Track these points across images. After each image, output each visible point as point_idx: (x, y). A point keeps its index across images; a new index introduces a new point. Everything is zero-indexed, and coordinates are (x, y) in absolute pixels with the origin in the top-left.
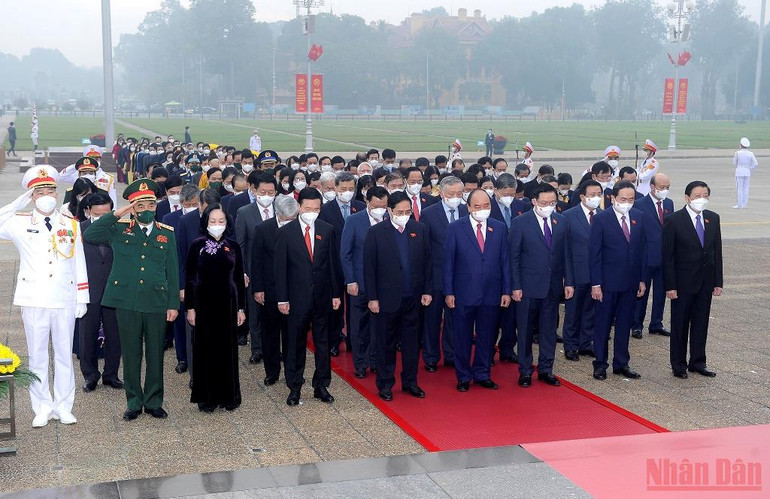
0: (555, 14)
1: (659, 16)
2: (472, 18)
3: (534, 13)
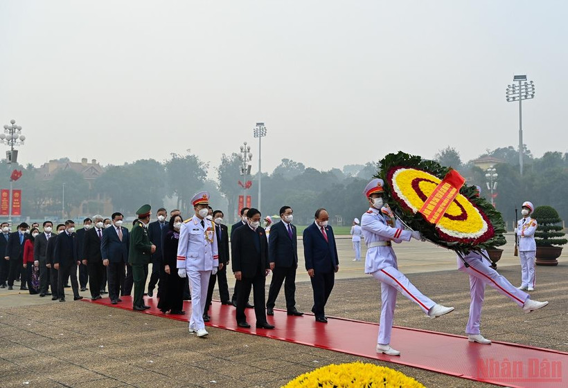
0: (142, 163)
1: (201, 167)
2: (90, 164)
3: (126, 163)
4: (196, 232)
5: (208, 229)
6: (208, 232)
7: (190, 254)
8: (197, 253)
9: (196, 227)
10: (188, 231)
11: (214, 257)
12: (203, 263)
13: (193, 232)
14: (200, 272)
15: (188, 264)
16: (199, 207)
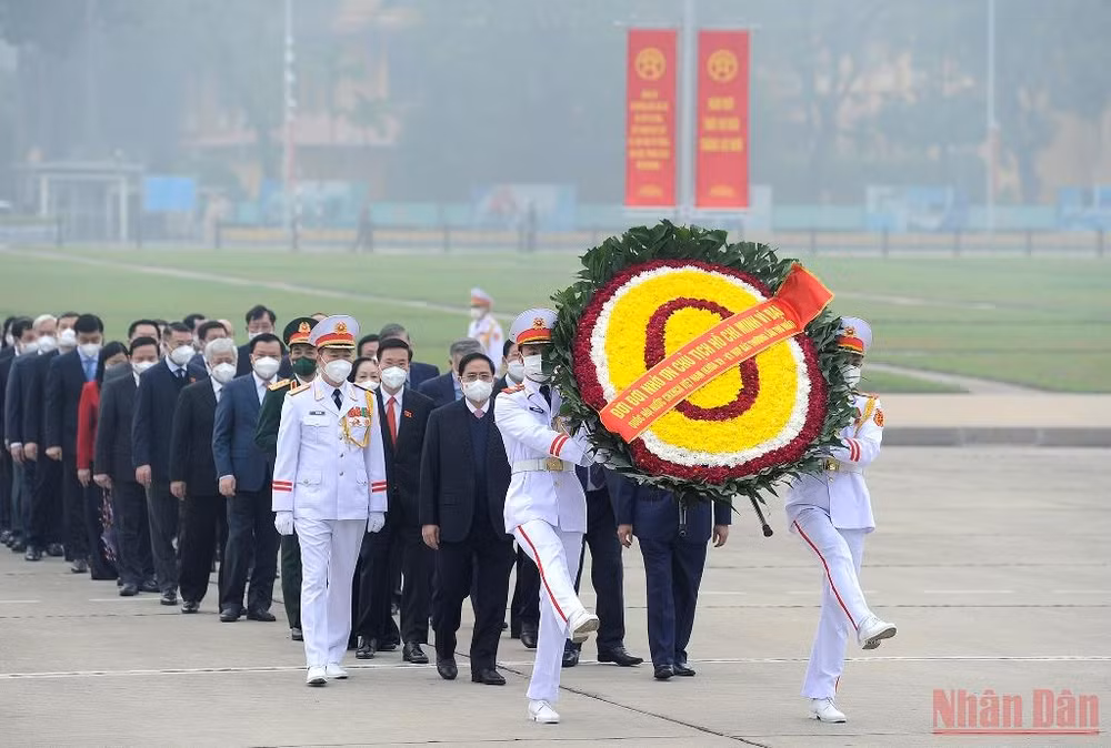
4: (317, 420)
5: (352, 413)
6: (351, 420)
7: (304, 474)
8: (318, 475)
9: (318, 408)
10: (298, 415)
11: (375, 487)
12: (333, 500)
13: (309, 420)
14: (327, 522)
15: (299, 502)
16: (325, 353)
